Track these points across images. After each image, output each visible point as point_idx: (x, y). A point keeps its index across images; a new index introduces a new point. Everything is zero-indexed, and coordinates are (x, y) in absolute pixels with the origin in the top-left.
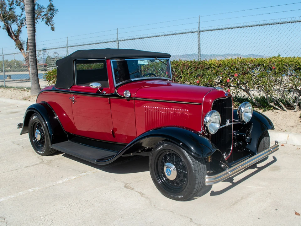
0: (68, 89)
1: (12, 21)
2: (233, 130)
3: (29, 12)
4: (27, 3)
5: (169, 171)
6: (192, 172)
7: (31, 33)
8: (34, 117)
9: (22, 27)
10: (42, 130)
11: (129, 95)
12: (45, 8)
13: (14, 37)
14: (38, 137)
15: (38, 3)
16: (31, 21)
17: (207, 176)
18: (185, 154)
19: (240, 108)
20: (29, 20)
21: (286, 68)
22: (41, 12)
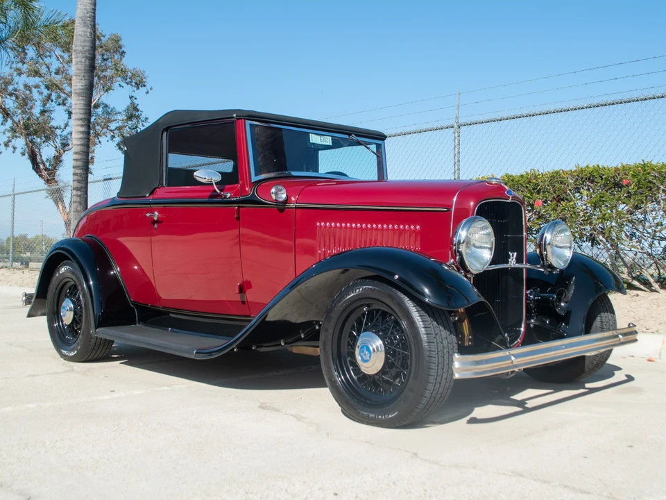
0: (145, 197)
1: (44, 139)
2: (527, 289)
3: (81, 91)
4: (78, 72)
5: (365, 350)
6: (422, 346)
7: (81, 138)
8: (63, 270)
9: (64, 151)
10: (78, 299)
11: (284, 196)
12: (119, 113)
13: (45, 173)
14: (67, 317)
15: (105, 102)
16: (83, 111)
17: (456, 356)
18: (407, 304)
19: (543, 235)
20: (79, 109)
21: (654, 181)
22: (111, 121)
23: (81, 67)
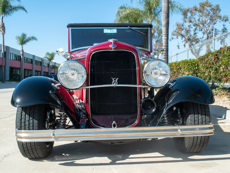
16: (165, 32)
23: (164, 17)
